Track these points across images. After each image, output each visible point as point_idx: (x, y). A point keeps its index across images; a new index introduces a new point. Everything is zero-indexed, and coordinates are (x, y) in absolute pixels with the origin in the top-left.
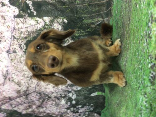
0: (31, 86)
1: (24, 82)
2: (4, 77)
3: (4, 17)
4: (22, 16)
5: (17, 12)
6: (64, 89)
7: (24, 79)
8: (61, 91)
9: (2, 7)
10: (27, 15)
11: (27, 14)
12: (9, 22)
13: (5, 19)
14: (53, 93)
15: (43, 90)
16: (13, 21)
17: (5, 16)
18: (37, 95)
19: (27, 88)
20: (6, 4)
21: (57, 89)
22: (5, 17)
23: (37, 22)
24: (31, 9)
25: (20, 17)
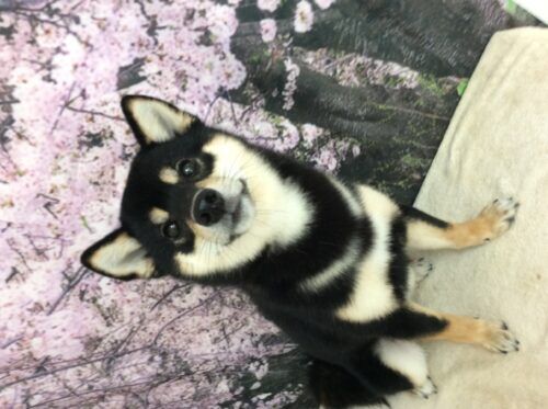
0: (144, 329)
1: (132, 313)
2: (66, 282)
3: (186, 81)
4: (247, 99)
5: (236, 82)
6: (246, 352)
7: (134, 300)
8: (235, 356)
9: (198, 44)
10: (263, 101)
11: (266, 97)
12: (193, 103)
13: (184, 89)
14: (206, 361)
15: (180, 347)
16: (208, 105)
17: (192, 77)
18: (151, 360)
19: (132, 331)
20: (218, 41)
21: (224, 348)
22: (189, 80)
23: (280, 134)
24: (286, 91)
25: (239, 99)
